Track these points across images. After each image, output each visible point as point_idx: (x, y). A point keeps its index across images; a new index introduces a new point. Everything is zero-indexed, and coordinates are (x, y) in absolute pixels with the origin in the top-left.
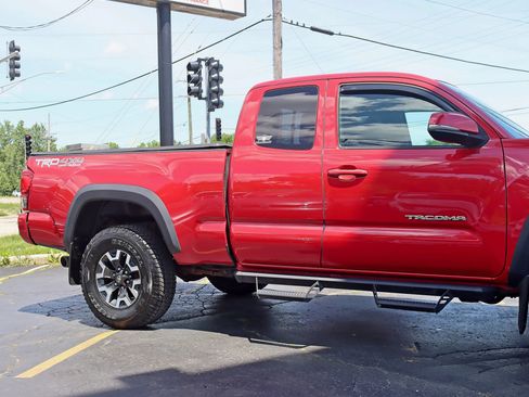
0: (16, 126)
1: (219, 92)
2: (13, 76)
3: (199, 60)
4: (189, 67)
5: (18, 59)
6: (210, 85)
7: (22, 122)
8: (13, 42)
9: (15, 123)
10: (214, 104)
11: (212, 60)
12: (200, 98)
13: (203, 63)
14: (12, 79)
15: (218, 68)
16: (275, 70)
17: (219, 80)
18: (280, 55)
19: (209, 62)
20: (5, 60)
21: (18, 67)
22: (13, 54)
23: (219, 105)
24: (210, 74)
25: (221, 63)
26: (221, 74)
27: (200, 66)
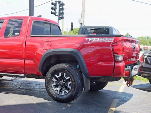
1: (62, 14)
3: (56, 1)
4: (52, 4)
6: (60, 11)
10: (60, 18)
11: (61, 1)
12: (56, 15)
13: (57, 3)
15: (63, 5)
17: (63, 9)
19: (59, 2)
23: (62, 18)
24: (60, 7)
25: (64, 3)
26: (64, 7)
27: (56, 4)
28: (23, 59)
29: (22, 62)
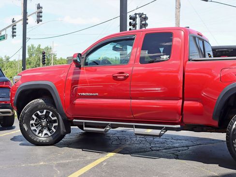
0: (36, 47)
2: (39, 21)
3: (136, 14)
5: (41, 12)
6: (141, 27)
7: (40, 45)
8: (39, 4)
9: (36, 46)
11: (143, 14)
13: (137, 16)
14: (38, 23)
15: (146, 18)
16: (176, 20)
17: (146, 25)
18: (179, 12)
19: (141, 15)
20: (35, 13)
21: (41, 17)
22: (39, 10)
24: (141, 22)
25: (147, 16)
26: (147, 21)
27: (136, 18)
28: (180, 99)
29: (178, 105)
